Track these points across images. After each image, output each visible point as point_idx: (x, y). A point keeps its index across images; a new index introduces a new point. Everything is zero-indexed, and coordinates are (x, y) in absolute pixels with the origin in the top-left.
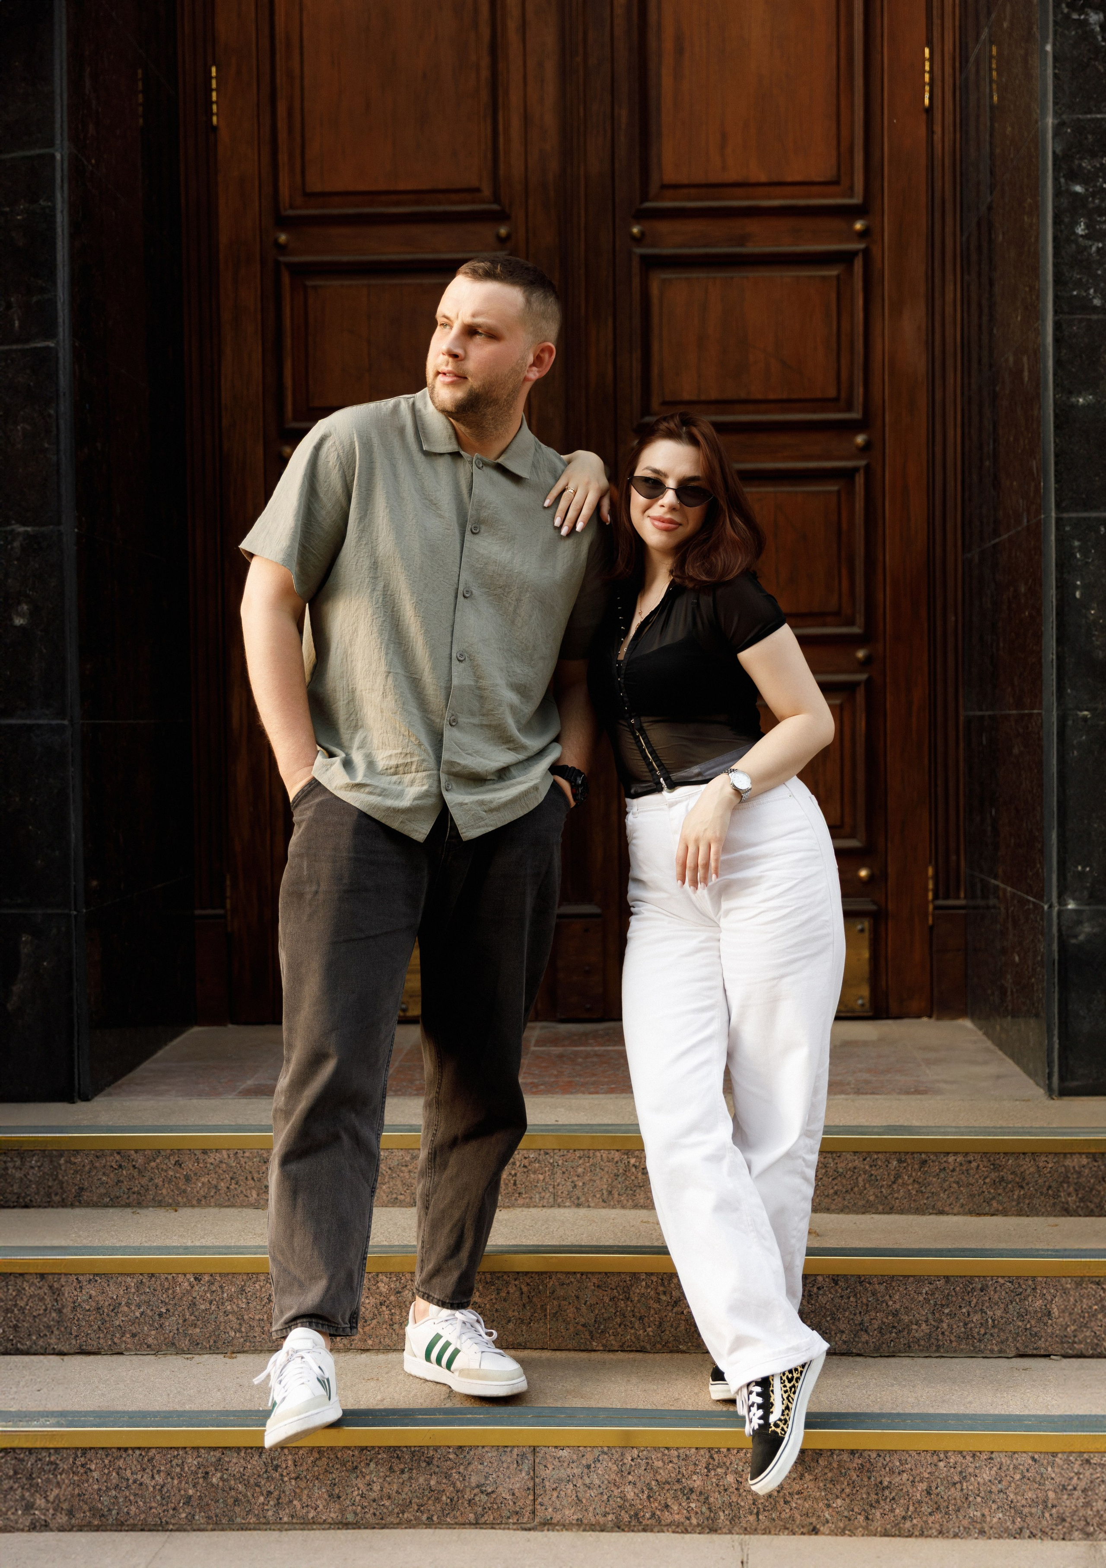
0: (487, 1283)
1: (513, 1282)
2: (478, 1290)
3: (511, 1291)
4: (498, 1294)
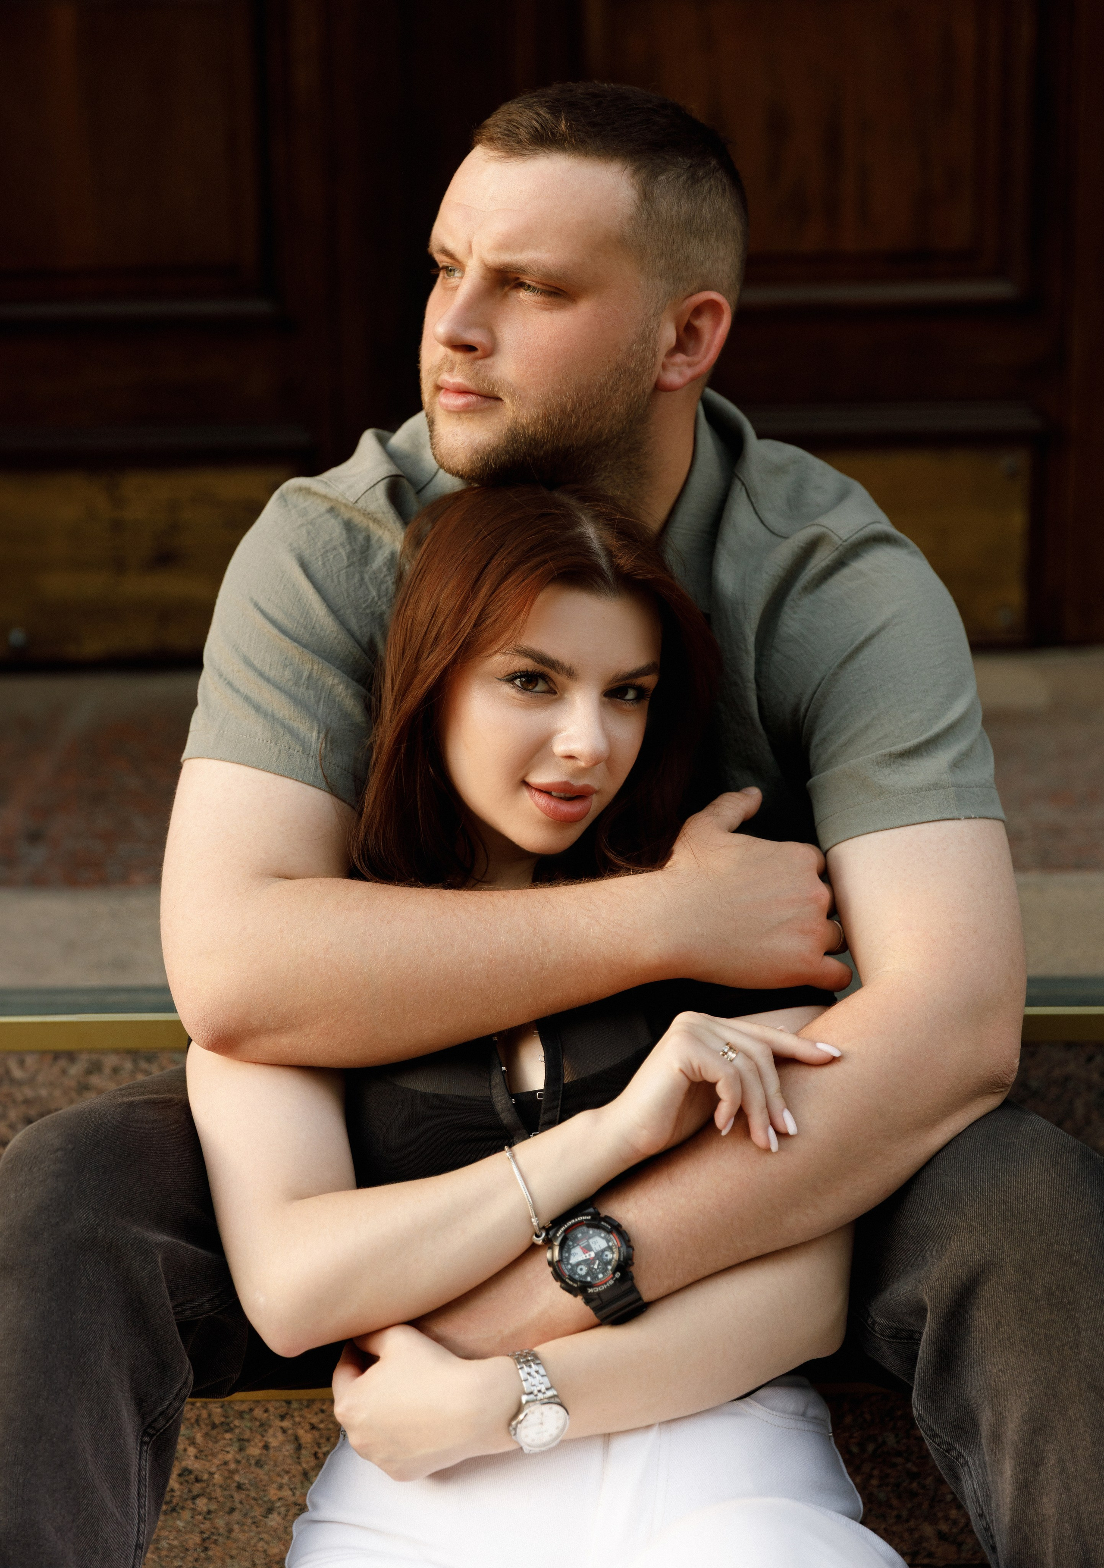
0: (214, 1426)
1: (278, 1423)
2: (192, 1442)
3: (274, 1443)
4: (241, 1449)
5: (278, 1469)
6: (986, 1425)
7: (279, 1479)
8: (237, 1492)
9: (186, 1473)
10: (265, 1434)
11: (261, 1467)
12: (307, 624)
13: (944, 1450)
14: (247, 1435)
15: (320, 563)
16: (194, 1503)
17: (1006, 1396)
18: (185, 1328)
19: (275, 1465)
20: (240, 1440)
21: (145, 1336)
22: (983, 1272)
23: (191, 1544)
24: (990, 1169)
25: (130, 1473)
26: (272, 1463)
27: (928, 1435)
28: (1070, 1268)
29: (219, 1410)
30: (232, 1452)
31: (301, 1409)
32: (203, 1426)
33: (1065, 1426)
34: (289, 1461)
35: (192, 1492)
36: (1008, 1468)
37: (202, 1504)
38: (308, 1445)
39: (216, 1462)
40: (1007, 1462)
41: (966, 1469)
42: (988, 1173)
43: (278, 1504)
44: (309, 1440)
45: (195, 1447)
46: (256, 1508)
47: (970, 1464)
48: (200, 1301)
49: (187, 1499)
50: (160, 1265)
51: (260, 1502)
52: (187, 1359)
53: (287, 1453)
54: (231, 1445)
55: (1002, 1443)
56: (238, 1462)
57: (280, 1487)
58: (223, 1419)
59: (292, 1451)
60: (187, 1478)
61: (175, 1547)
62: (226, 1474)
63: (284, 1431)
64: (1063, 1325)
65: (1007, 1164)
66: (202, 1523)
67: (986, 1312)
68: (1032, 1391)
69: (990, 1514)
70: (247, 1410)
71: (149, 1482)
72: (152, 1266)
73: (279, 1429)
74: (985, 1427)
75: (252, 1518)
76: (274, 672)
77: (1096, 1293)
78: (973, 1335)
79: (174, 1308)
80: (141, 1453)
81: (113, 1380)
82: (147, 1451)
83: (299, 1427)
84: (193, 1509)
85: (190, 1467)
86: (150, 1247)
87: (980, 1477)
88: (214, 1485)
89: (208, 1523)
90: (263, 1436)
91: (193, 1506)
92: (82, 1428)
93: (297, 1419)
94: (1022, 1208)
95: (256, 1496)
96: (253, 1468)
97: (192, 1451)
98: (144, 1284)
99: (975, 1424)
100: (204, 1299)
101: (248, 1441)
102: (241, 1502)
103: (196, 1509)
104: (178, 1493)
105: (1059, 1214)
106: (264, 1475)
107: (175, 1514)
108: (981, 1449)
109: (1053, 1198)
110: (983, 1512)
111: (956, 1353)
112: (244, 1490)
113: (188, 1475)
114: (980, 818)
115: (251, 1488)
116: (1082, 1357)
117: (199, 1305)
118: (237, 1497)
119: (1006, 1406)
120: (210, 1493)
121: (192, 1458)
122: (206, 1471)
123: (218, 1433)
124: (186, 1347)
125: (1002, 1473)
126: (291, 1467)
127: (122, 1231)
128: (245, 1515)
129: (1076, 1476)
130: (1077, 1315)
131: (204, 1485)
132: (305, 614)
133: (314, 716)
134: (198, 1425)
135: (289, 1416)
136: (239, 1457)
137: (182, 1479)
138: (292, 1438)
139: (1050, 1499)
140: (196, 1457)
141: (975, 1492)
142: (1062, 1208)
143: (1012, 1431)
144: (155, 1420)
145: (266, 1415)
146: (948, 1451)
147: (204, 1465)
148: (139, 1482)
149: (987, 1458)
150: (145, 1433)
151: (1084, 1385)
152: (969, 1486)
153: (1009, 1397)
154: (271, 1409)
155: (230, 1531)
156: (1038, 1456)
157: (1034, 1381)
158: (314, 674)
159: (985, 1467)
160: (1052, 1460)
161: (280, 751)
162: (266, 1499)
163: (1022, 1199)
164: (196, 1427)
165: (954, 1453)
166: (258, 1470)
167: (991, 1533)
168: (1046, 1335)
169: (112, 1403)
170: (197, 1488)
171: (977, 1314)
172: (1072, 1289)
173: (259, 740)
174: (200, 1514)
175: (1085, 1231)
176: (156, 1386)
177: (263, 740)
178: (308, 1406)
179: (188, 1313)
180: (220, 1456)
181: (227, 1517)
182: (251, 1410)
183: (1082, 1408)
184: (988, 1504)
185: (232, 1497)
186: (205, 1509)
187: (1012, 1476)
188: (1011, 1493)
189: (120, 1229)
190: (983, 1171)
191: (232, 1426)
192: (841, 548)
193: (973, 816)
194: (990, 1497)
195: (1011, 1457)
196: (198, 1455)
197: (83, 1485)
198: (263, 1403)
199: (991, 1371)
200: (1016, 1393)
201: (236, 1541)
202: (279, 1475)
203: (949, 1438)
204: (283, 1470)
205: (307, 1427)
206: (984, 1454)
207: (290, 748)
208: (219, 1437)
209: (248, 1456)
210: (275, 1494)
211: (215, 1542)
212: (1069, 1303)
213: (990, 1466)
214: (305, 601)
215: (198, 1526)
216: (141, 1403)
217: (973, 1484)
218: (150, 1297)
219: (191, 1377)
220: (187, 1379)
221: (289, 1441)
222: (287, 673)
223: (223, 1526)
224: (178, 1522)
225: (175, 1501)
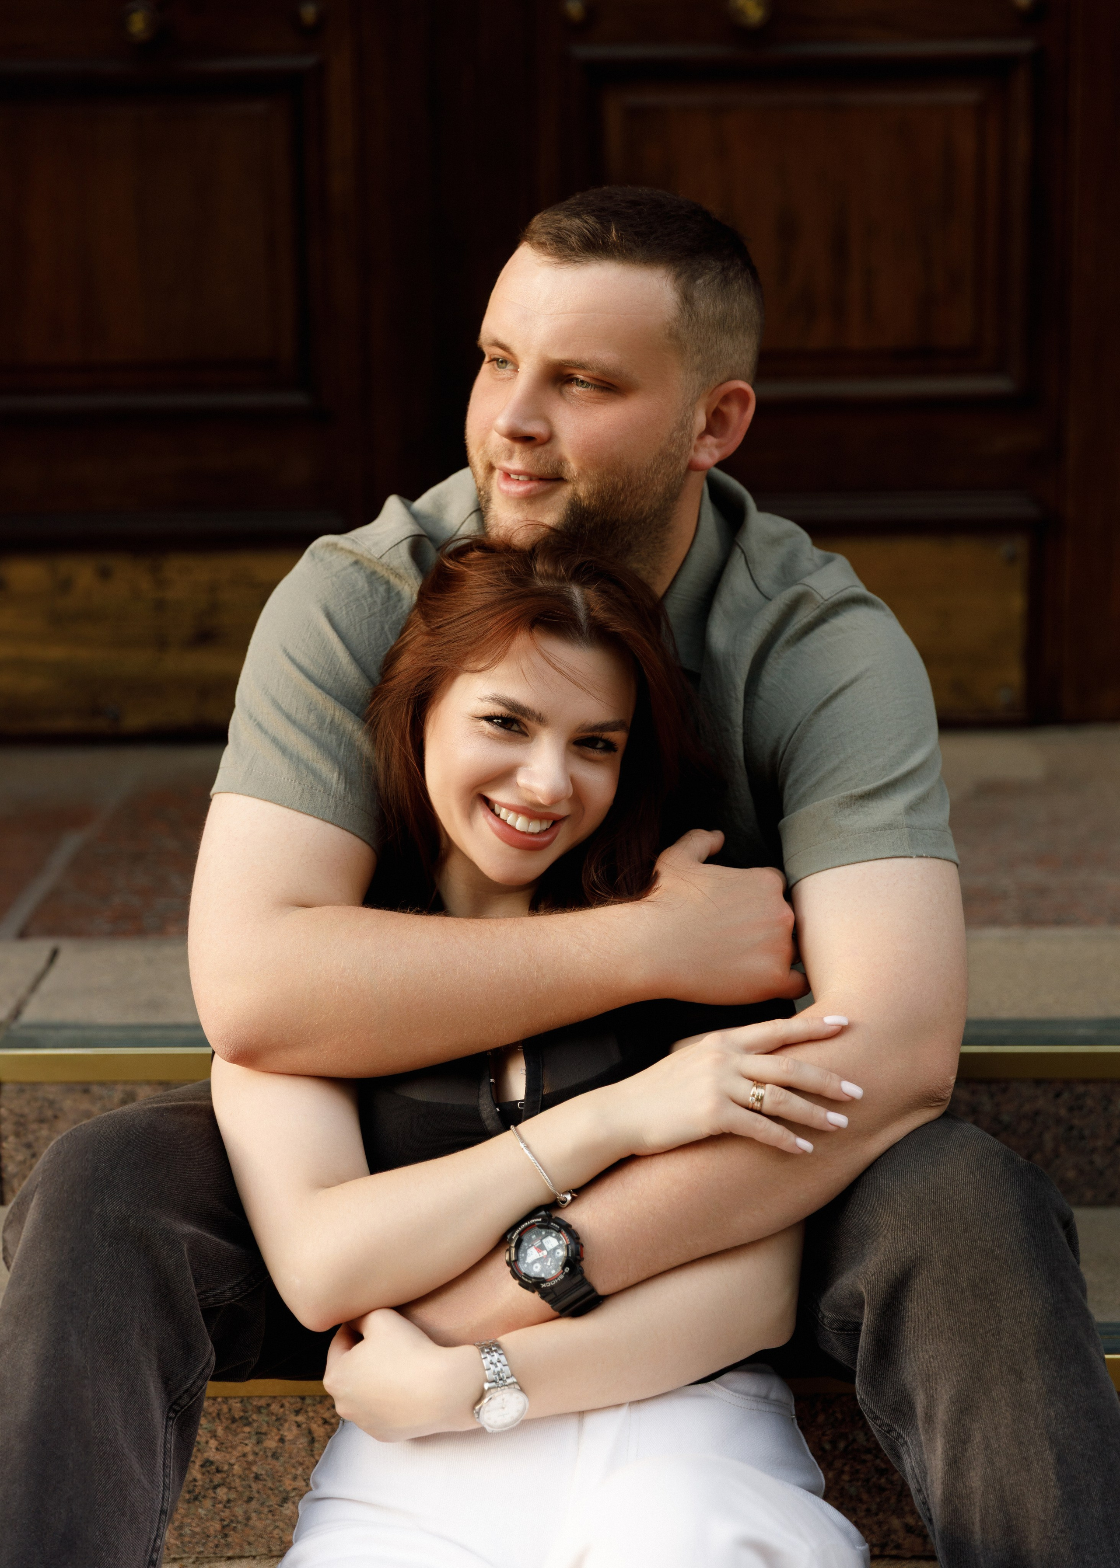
0: (234, 1420)
1: (292, 1417)
2: (214, 1436)
3: (289, 1436)
4: (259, 1442)
5: (293, 1461)
6: (920, 1407)
7: (293, 1471)
8: (255, 1482)
9: (208, 1464)
10: (280, 1427)
11: (277, 1459)
12: (331, 670)
13: (885, 1431)
14: (264, 1429)
15: (344, 612)
16: (215, 1493)
17: (936, 1379)
18: (208, 1313)
19: (290, 1457)
20: (258, 1433)
21: (172, 1320)
22: (914, 1266)
23: (212, 1531)
24: (922, 1172)
25: (156, 1444)
26: (287, 1455)
27: (870, 1418)
28: (991, 1262)
29: (239, 1405)
30: (250, 1445)
31: (314, 1405)
32: (224, 1420)
33: (989, 1406)
34: (303, 1453)
35: (213, 1482)
36: (939, 1445)
37: (222, 1493)
38: (320, 1439)
39: (236, 1453)
40: (938, 1440)
41: (905, 1448)
42: (920, 1176)
43: (293, 1494)
44: (322, 1434)
45: (216, 1440)
46: (272, 1497)
47: (909, 1443)
48: (222, 1289)
49: (208, 1489)
50: (186, 1255)
51: (276, 1492)
52: (210, 1341)
53: (301, 1446)
54: (250, 1438)
55: (934, 1423)
56: (256, 1454)
57: (295, 1478)
58: (242, 1414)
59: (306, 1444)
60: (209, 1469)
61: (197, 1533)
62: (245, 1465)
63: (299, 1425)
64: (986, 1314)
65: (937, 1168)
66: (223, 1511)
67: (918, 1304)
68: (959, 1374)
69: (927, 1489)
70: (264, 1405)
71: (174, 1454)
72: (179, 1255)
73: (294, 1424)
74: (919, 1409)
75: (268, 1506)
76: (300, 715)
77: (1015, 1285)
78: (907, 1325)
79: (198, 1295)
80: (166, 1427)
81: (142, 1358)
82: (172, 1426)
83: (313, 1421)
84: (214, 1498)
85: (211, 1459)
86: (176, 1237)
87: (918, 1455)
88: (233, 1475)
89: (227, 1512)
90: (279, 1430)
91: (214, 1495)
92: (113, 1401)
93: (311, 1414)
94: (949, 1208)
95: (273, 1486)
96: (270, 1460)
97: (213, 1443)
98: (171, 1271)
99: (912, 1407)
100: (226, 1287)
101: (265, 1434)
102: (258, 1492)
103: (217, 1498)
104: (200, 1483)
105: (982, 1213)
106: (280, 1466)
107: (197, 1503)
108: (917, 1430)
109: (977, 1198)
110: (921, 1488)
111: (893, 1341)
112: (261, 1480)
113: (210, 1466)
114: (931, 857)
115: (267, 1478)
116: (1003, 1343)
117: (221, 1293)
118: (255, 1486)
119: (936, 1389)
120: (230, 1483)
121: (214, 1450)
122: (226, 1463)
123: (238, 1427)
124: (209, 1331)
125: (935, 1451)
126: (305, 1459)
127: (151, 1222)
128: (262, 1504)
129: (999, 1451)
130: (998, 1305)
131: (225, 1476)
132: (329, 661)
133: (335, 759)
134: (220, 1419)
135: (303, 1411)
136: (257, 1449)
137: (204, 1470)
138: (306, 1431)
139: (977, 1473)
140: (217, 1449)
141: (913, 1470)
142: (985, 1207)
143: (942, 1413)
144: (180, 1397)
145: (282, 1410)
146: (889, 1432)
147: (225, 1456)
148: (164, 1453)
149: (922, 1438)
150: (171, 1409)
151: (1005, 1369)
152: (909, 1464)
153: (939, 1380)
154: (287, 1405)
155: (248, 1519)
156: (965, 1434)
157: (961, 1366)
158: (336, 720)
159: (921, 1446)
160: (978, 1437)
161: (303, 790)
162: (281, 1489)
163: (950, 1199)
164: (218, 1421)
165: (894, 1434)
166: (274, 1462)
167: (928, 1506)
168: (971, 1323)
169: (141, 1380)
170: (218, 1478)
171: (910, 1305)
172: (994, 1281)
173: (284, 779)
174: (220, 1502)
175: (1006, 1229)
176: (181, 1366)
177: (288, 780)
178: (320, 1402)
179: (211, 1300)
180: (239, 1448)
181: (245, 1506)
182: (268, 1405)
183: (1003, 1389)
184: (925, 1481)
185: (250, 1487)
186: (225, 1498)
187: (942, 1453)
188: (943, 1469)
189: (149, 1220)
190: (915, 1174)
191: (250, 1420)
192: (822, 607)
193: (924, 855)
194: (926, 1473)
195: (941, 1436)
196: (219, 1447)
197: (114, 1453)
198: (280, 1399)
199: (923, 1358)
200: (945, 1376)
201: (253, 1528)
202: (294, 1467)
203: (889, 1420)
204: (297, 1462)
205: (320, 1422)
206: (920, 1435)
207: (312, 788)
208: (239, 1430)
209: (265, 1448)
210: (290, 1485)
211: (234, 1529)
212: (991, 1294)
213: (925, 1445)
214: (330, 649)
215: (219, 1514)
216: (167, 1381)
217: (911, 1462)
218: (176, 1283)
219: (214, 1358)
220: (209, 1360)
221: (303, 1435)
222: (312, 717)
223: (242, 1514)
224: (200, 1510)
225: (197, 1491)
